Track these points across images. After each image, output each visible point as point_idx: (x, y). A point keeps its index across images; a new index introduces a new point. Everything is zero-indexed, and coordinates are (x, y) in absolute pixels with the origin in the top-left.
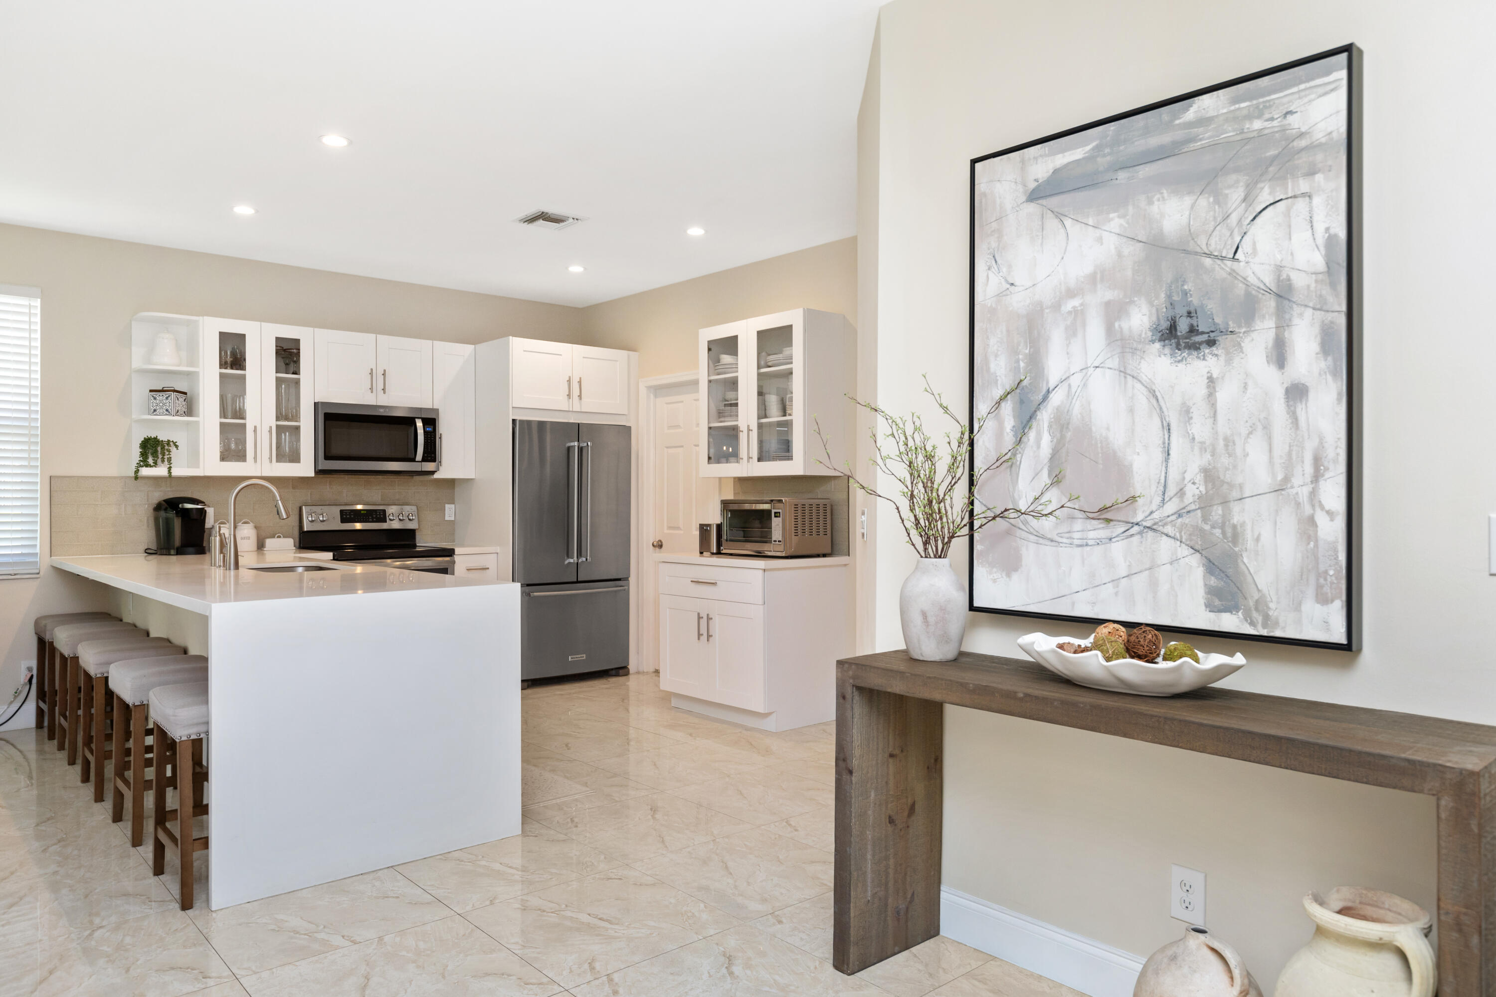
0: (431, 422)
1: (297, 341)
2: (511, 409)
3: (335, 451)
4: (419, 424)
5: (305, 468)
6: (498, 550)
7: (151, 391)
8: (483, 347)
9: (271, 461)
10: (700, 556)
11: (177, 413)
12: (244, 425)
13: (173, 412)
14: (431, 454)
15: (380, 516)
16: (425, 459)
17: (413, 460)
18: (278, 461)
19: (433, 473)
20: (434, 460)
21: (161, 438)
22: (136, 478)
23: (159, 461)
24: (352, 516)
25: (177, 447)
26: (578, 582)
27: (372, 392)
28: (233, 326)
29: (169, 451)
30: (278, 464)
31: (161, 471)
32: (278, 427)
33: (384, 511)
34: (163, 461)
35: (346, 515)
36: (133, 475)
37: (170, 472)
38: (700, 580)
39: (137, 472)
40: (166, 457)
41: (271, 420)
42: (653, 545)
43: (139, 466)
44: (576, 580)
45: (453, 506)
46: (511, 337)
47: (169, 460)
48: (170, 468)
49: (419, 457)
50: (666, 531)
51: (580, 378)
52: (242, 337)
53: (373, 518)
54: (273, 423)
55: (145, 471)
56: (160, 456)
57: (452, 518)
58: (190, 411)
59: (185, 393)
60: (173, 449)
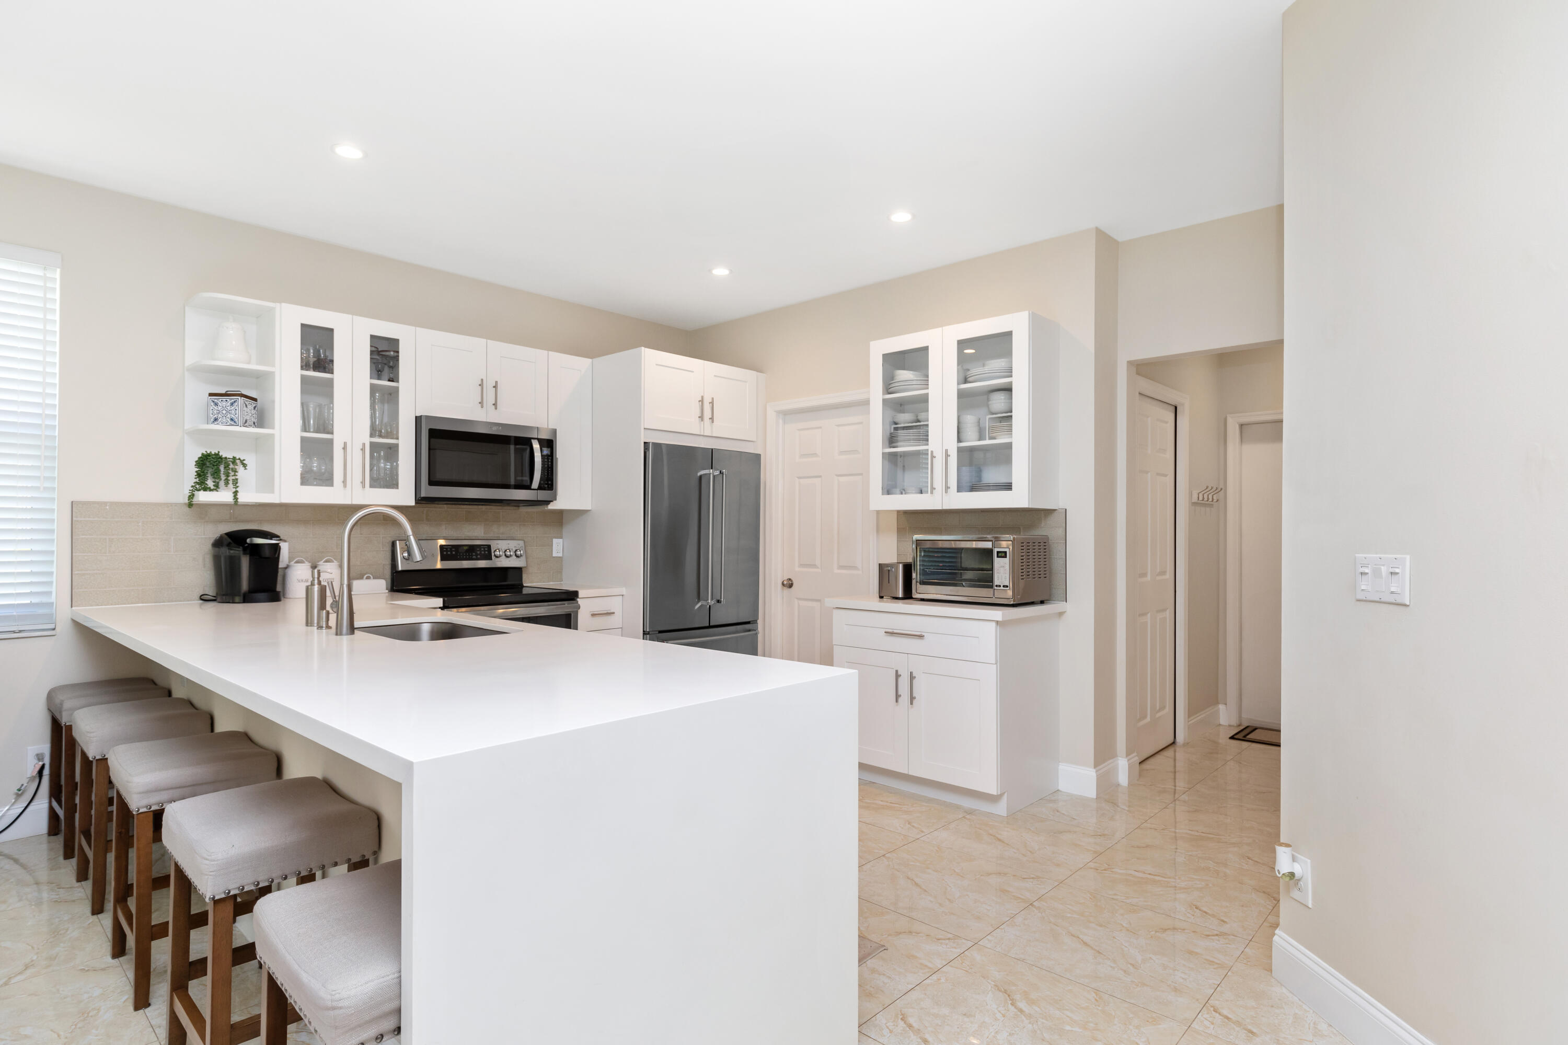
0: (549, 444)
1: (396, 341)
2: (642, 430)
3: (439, 476)
4: (536, 446)
5: (405, 495)
6: (623, 591)
7: (211, 395)
8: (603, 362)
9: (364, 487)
11: (245, 423)
12: (331, 442)
13: (240, 422)
14: (549, 482)
15: (486, 552)
16: (541, 488)
17: (528, 487)
18: (371, 486)
19: (548, 502)
20: (550, 488)
21: (224, 454)
22: (190, 505)
23: (222, 483)
24: (454, 553)
25: (245, 466)
26: (710, 627)
27: (482, 407)
28: (319, 318)
29: (235, 471)
30: (371, 489)
31: (224, 496)
32: (372, 444)
33: (489, 547)
34: (227, 483)
35: (447, 551)
36: (187, 501)
37: (235, 498)
38: (895, 631)
39: (191, 496)
40: (231, 478)
41: (364, 437)
42: (783, 584)
43: (195, 489)
44: (708, 625)
45: (561, 540)
46: (643, 348)
47: (235, 482)
48: (236, 493)
49: (536, 483)
50: (797, 569)
51: (713, 399)
52: (329, 333)
53: (477, 555)
54: (367, 440)
55: (203, 497)
56: (223, 477)
57: (560, 555)
58: (261, 420)
59: (255, 400)
60: (240, 469)
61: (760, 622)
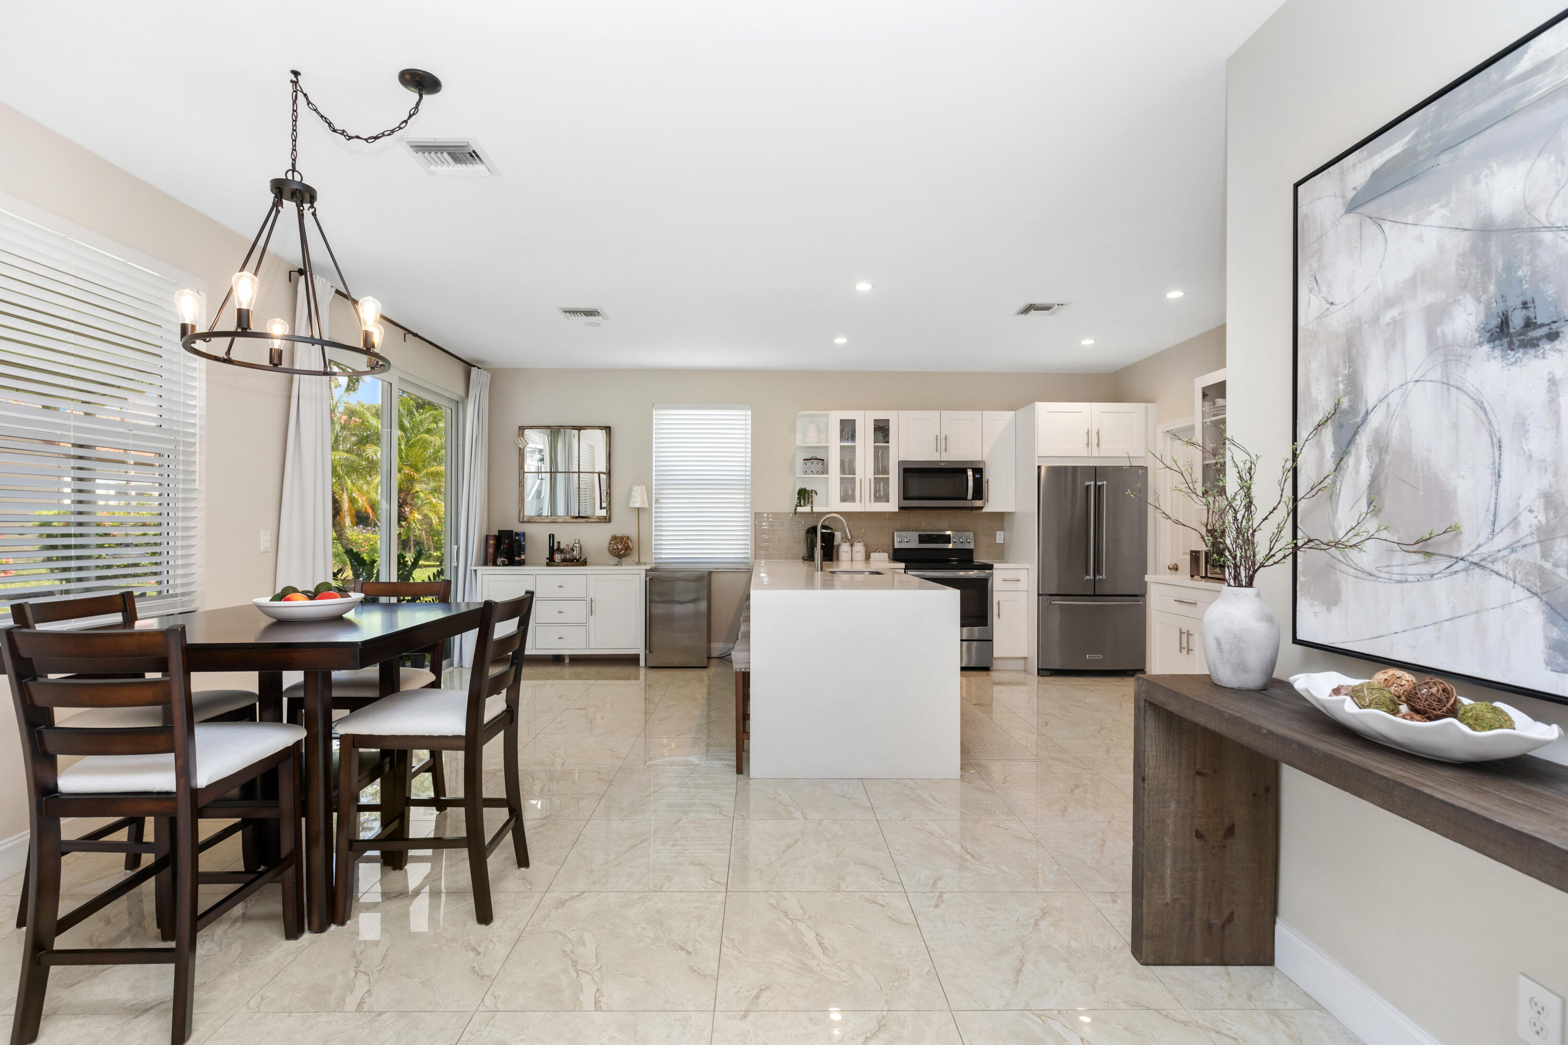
0: (978, 471)
1: (888, 421)
2: (1036, 458)
3: (911, 494)
4: (970, 473)
5: (892, 506)
6: (1028, 566)
7: (804, 460)
8: (1020, 412)
9: (870, 502)
10: (1191, 580)
11: (817, 473)
12: (855, 478)
13: (815, 472)
14: (979, 493)
15: (946, 539)
16: (974, 498)
17: (966, 499)
18: (875, 501)
19: (981, 508)
20: (981, 499)
21: (808, 489)
22: (795, 513)
23: (806, 502)
24: (927, 539)
25: (816, 494)
26: (1095, 595)
27: (937, 452)
28: (848, 415)
29: (812, 496)
30: (876, 503)
31: (807, 509)
32: (875, 478)
33: (949, 535)
34: (808, 503)
35: (923, 538)
36: (794, 511)
37: (812, 510)
38: (1183, 600)
39: (796, 509)
40: (810, 500)
41: (870, 475)
42: (1169, 568)
43: (797, 506)
44: (1093, 594)
45: (1002, 532)
46: (1036, 403)
47: (812, 502)
48: (812, 507)
49: (970, 496)
50: (1182, 556)
51: (1098, 430)
52: (853, 422)
53: (941, 540)
54: (872, 477)
55: (800, 509)
56: (807, 500)
57: (1002, 542)
58: (825, 471)
59: (823, 460)
60: (814, 494)
61: (1147, 596)
